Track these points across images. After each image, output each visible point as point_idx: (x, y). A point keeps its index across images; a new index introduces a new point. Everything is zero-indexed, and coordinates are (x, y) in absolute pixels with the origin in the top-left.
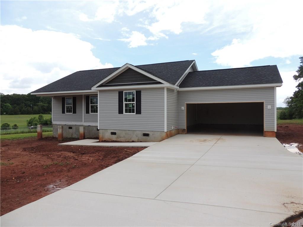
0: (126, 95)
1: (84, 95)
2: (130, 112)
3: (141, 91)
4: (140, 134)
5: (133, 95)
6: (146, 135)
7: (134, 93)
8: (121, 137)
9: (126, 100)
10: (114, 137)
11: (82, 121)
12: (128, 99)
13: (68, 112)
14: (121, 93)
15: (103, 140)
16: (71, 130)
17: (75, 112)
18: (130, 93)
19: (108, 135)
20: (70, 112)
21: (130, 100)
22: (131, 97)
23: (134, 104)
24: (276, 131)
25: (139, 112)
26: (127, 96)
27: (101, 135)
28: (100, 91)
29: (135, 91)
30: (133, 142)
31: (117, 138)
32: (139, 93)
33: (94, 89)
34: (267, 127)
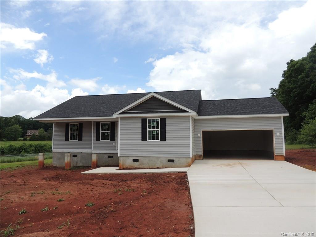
0: (149, 122)
1: (94, 121)
2: (154, 138)
3: (165, 119)
4: (165, 161)
5: (158, 123)
6: (172, 161)
7: (158, 120)
8: (144, 164)
9: (150, 127)
10: (136, 164)
11: (91, 149)
12: (151, 126)
13: (72, 139)
14: (144, 121)
15: (125, 167)
16: (76, 158)
17: (80, 139)
18: (154, 121)
19: (129, 162)
20: (75, 139)
21: (154, 128)
22: (155, 124)
23: (159, 131)
24: (284, 155)
25: (163, 138)
26: (151, 123)
27: (121, 162)
28: (121, 118)
29: (159, 119)
30: (158, 168)
31: (140, 164)
32: (163, 120)
33: (116, 116)
34: (276, 152)
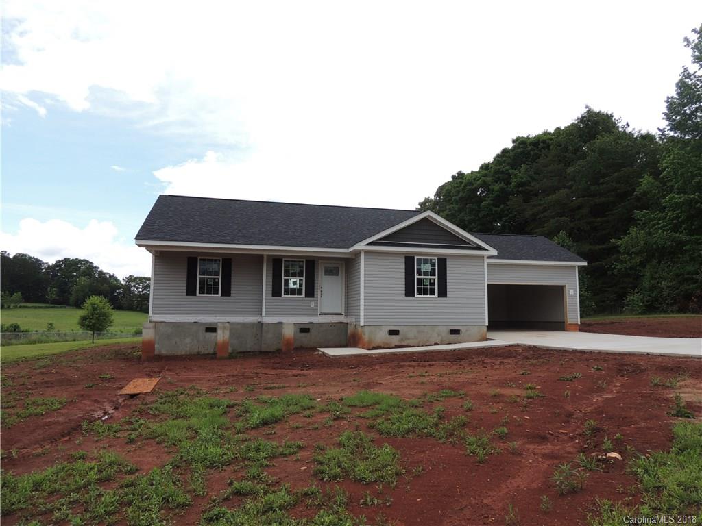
0: (419, 265)
1: (267, 255)
2: (426, 293)
3: (446, 259)
4: (445, 331)
5: (433, 265)
6: (455, 332)
7: (433, 261)
8: (409, 339)
9: (419, 273)
10: (395, 339)
11: (261, 314)
12: (422, 270)
14: (409, 260)
17: (227, 292)
18: (426, 261)
19: (381, 336)
20: (211, 293)
21: (426, 273)
22: (428, 267)
23: (434, 279)
24: (579, 323)
25: (443, 293)
26: (422, 265)
27: (366, 337)
28: (367, 252)
29: (436, 258)
30: (436, 344)
31: (402, 339)
32: (443, 261)
